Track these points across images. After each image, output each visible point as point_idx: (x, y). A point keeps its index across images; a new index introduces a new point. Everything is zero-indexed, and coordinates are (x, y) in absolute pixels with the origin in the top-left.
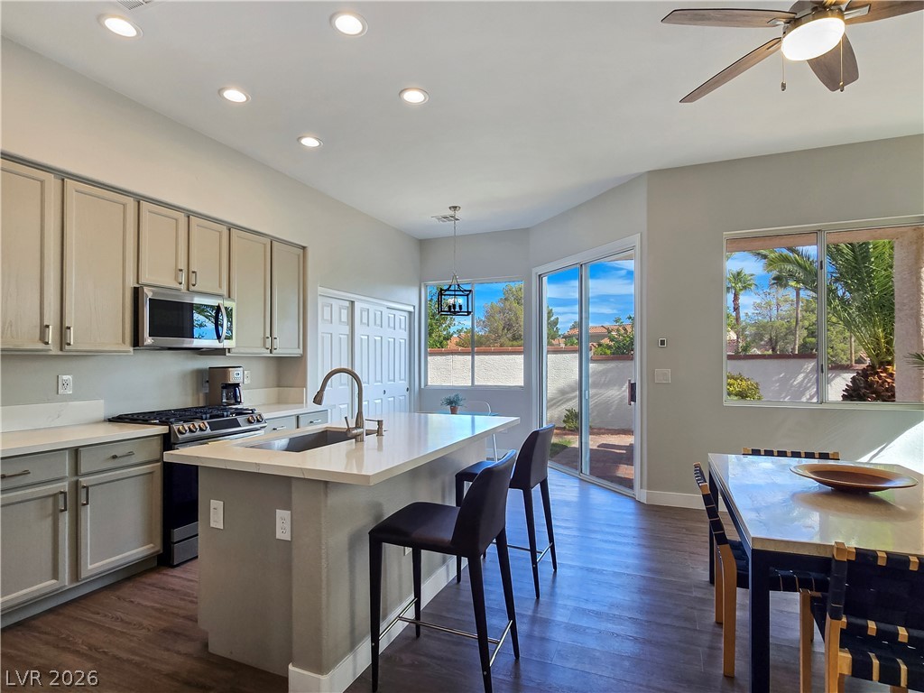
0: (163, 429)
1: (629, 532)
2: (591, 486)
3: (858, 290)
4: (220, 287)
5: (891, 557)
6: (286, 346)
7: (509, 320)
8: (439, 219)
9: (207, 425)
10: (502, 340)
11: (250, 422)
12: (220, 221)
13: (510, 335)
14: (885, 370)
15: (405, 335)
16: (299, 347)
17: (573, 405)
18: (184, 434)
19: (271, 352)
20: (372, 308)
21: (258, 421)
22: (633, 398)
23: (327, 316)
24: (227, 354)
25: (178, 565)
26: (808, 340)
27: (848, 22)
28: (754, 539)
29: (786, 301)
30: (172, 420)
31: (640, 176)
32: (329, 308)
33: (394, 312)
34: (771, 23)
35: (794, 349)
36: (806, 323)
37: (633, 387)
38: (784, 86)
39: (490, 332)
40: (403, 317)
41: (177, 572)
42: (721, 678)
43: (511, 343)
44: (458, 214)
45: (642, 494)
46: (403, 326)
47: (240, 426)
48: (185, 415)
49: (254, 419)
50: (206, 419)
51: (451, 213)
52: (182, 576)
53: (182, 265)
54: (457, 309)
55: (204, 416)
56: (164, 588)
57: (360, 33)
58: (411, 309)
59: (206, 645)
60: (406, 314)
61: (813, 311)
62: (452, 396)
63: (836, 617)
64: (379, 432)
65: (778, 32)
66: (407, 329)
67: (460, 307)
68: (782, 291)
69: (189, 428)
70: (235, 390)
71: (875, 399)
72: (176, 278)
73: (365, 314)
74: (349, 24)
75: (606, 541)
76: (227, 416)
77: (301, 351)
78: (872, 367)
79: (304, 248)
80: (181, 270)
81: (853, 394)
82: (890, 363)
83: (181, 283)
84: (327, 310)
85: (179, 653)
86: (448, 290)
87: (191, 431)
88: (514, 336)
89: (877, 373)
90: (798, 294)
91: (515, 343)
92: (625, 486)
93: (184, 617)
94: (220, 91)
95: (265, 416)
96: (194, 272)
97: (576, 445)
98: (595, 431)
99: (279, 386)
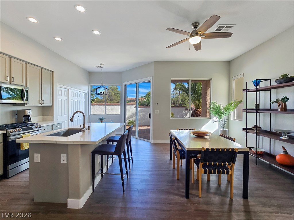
0: (4, 132)
1: (149, 150)
2: (139, 140)
3: (193, 92)
4: (23, 82)
5: (212, 149)
6: (47, 103)
7: (110, 95)
8: (96, 67)
9: (22, 130)
10: (107, 101)
11: (36, 128)
12: (23, 60)
13: (110, 100)
14: (198, 110)
15: (84, 100)
16: (51, 103)
17: (134, 118)
18: (12, 133)
19: (41, 105)
20: (75, 91)
21: (40, 127)
22: (150, 117)
23: (60, 94)
24: (25, 105)
25: (10, 177)
26: (181, 103)
27: (202, 38)
28: (187, 148)
29: (177, 93)
30: (7, 128)
31: (152, 62)
32: (61, 91)
33: (81, 93)
34: (188, 35)
35: (178, 105)
36: (181, 99)
37: (150, 115)
38: (190, 49)
39: (104, 99)
40: (83, 94)
41: (10, 180)
42: (176, 180)
43: (110, 102)
44: (103, 66)
45: (152, 141)
46: (84, 97)
47: (33, 129)
48: (11, 126)
49: (38, 127)
50: (20, 127)
51: (101, 65)
52: (14, 180)
53: (8, 74)
54: (103, 93)
55: (19, 127)
56: (6, 186)
57: (83, 12)
58: (86, 92)
59: (33, 200)
60: (85, 94)
61: (182, 96)
62: (101, 117)
63: (201, 162)
64: (89, 129)
65: (189, 37)
66: (85, 98)
67: (103, 92)
68: (176, 91)
69: (14, 130)
70: (28, 118)
71: (196, 117)
72: (5, 79)
73: (72, 93)
74: (80, 9)
75: (146, 153)
76: (28, 126)
77: (52, 105)
78: (195, 109)
79: (53, 72)
80: (7, 76)
81: (192, 115)
82: (199, 109)
83: (7, 81)
84: (60, 92)
85: (22, 205)
86: (100, 88)
87: (15, 132)
88: (111, 100)
89: (197, 111)
90: (179, 92)
91: (111, 102)
92: (148, 139)
93: (20, 193)
94: (27, 18)
95: (42, 125)
96: (12, 77)
97: (135, 129)
98: (140, 126)
99: (43, 115)
